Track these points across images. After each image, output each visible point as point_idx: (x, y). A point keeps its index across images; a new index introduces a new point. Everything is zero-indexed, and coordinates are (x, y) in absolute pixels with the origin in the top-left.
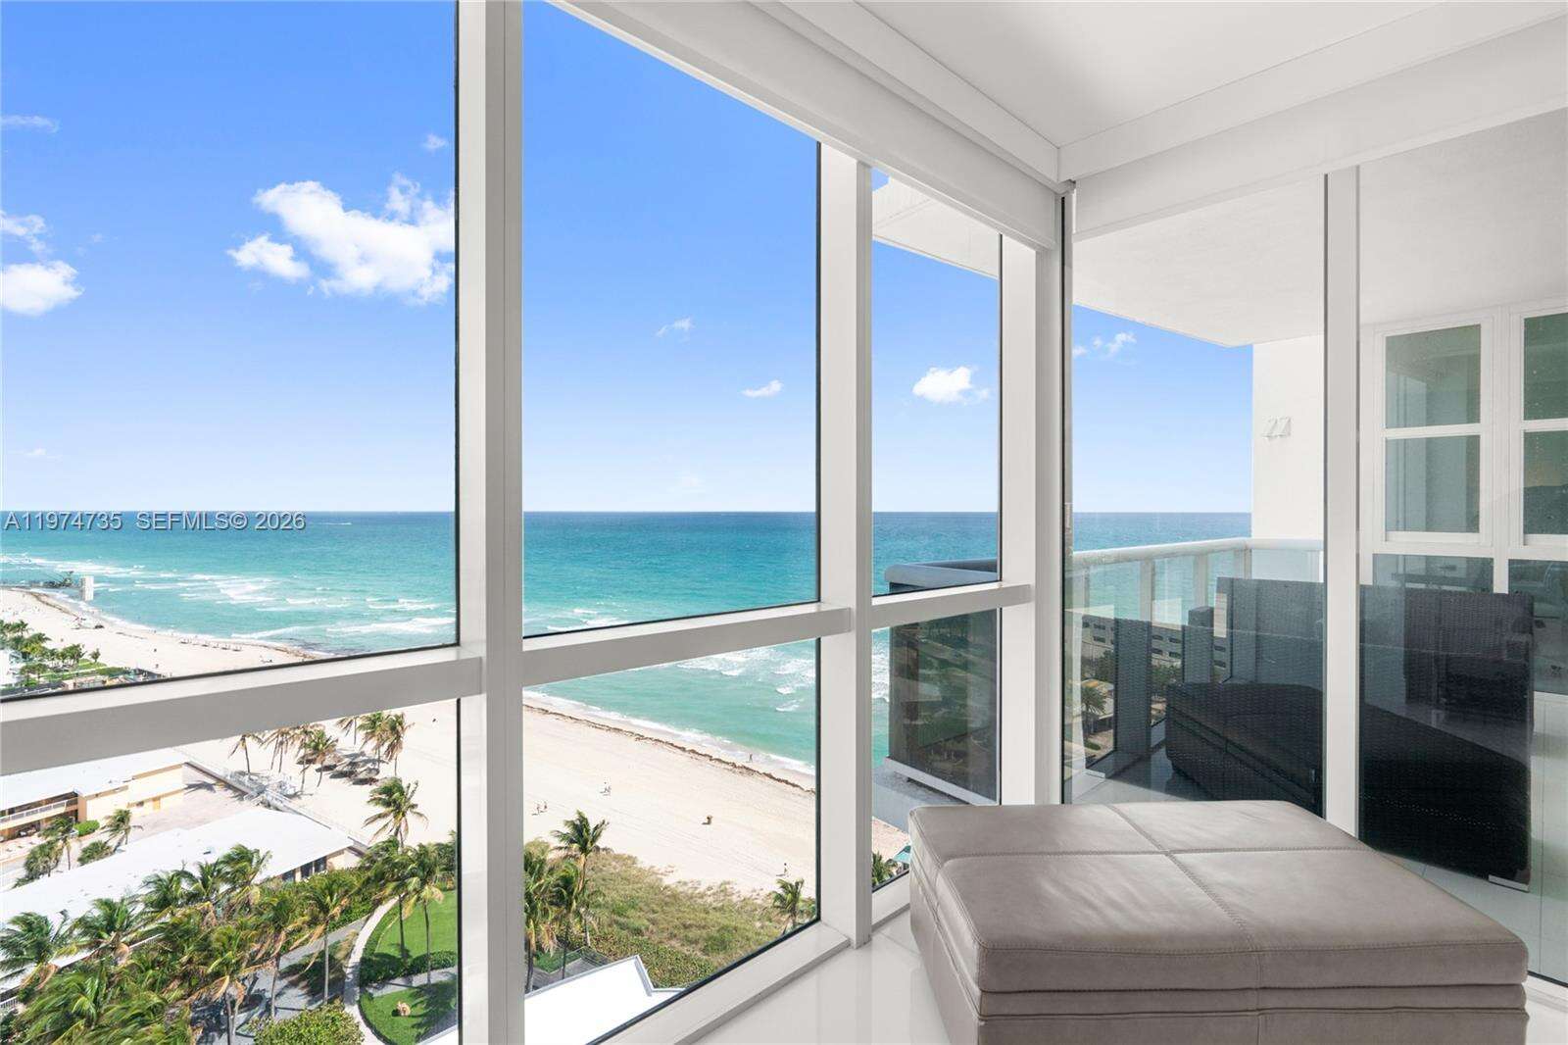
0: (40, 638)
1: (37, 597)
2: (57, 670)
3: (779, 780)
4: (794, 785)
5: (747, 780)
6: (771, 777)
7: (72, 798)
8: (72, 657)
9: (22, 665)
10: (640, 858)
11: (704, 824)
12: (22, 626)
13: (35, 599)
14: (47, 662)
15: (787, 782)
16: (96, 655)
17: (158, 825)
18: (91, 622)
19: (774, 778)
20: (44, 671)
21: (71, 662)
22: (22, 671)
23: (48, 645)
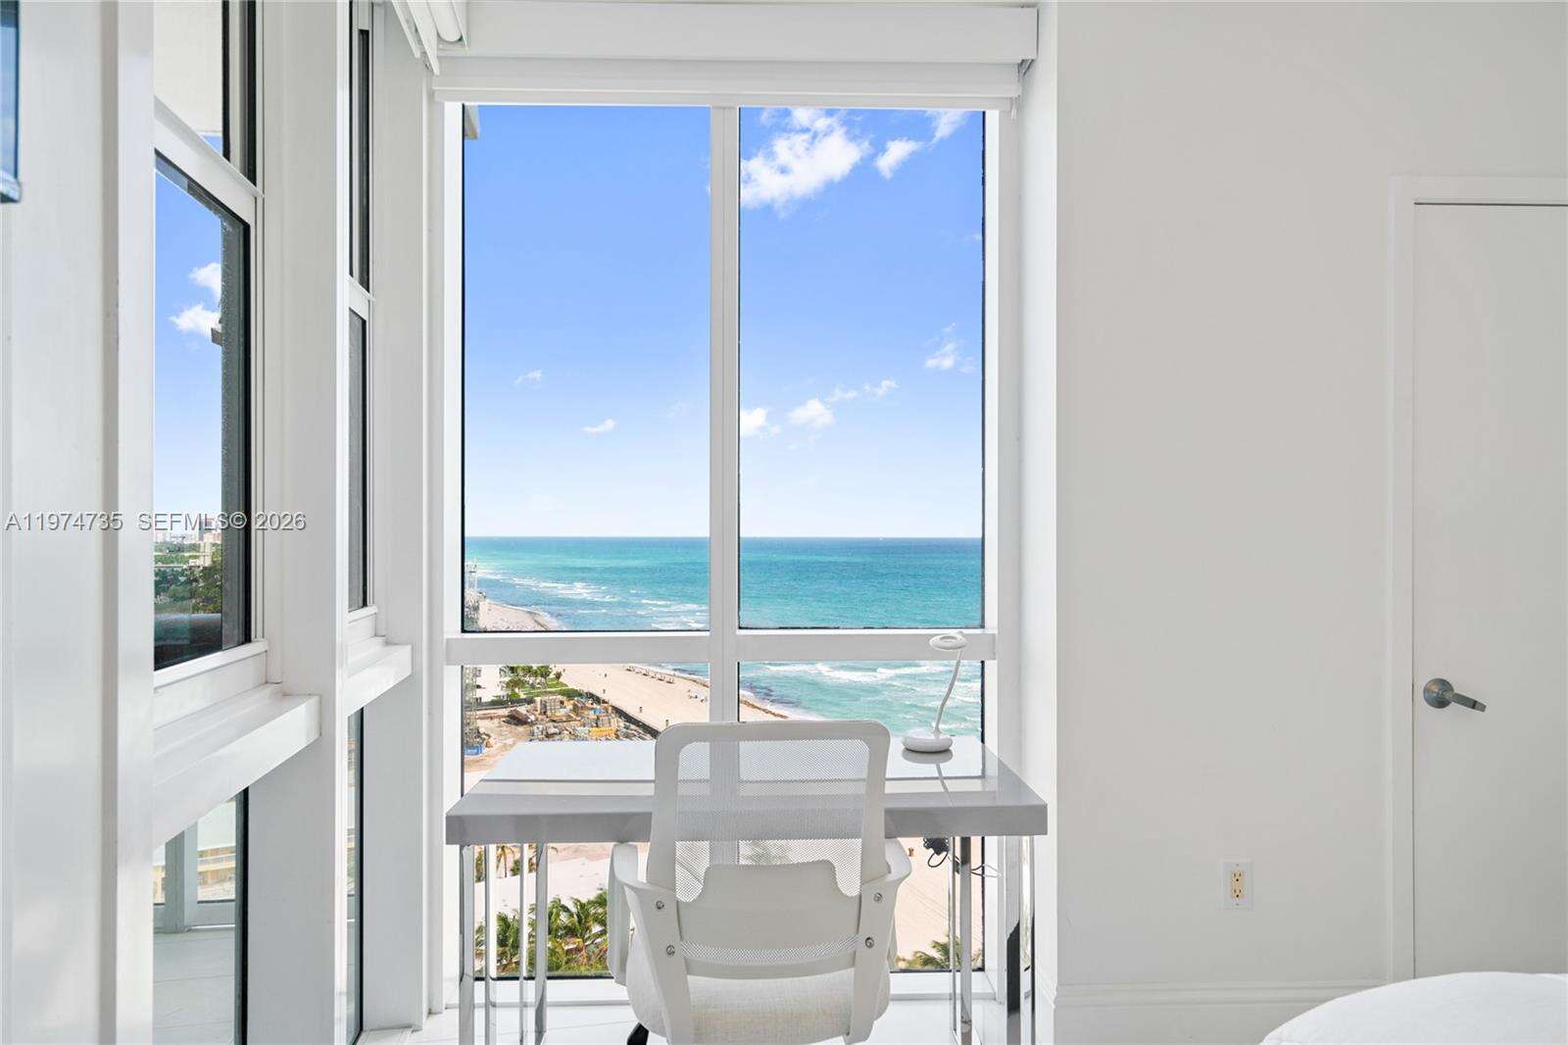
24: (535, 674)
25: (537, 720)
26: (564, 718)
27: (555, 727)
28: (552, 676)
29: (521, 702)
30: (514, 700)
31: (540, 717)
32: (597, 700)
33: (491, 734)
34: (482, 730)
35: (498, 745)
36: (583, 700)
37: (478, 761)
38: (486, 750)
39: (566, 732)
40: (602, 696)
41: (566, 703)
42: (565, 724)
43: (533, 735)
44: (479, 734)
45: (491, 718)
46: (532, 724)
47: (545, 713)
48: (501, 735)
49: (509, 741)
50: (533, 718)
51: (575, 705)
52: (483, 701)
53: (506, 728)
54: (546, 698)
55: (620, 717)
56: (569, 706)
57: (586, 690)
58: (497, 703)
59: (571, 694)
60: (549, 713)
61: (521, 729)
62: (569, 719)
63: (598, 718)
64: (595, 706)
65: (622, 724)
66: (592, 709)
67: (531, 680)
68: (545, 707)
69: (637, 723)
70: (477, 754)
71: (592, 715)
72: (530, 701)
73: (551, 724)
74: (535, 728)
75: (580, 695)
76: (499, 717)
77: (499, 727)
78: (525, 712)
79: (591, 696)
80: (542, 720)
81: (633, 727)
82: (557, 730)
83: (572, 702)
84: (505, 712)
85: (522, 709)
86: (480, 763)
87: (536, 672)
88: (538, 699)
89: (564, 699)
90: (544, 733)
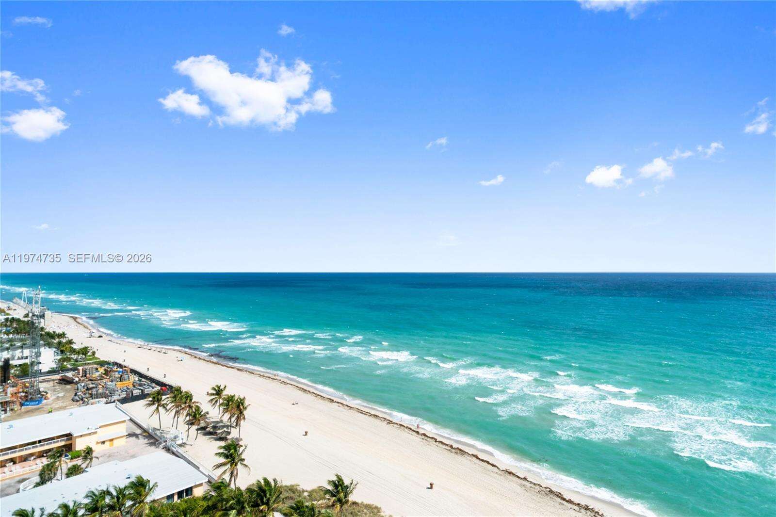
0: (70, 342)
1: (75, 319)
2: (76, 361)
3: (482, 460)
4: (493, 465)
5: (459, 458)
6: (477, 457)
7: (69, 436)
8: (83, 354)
9: (59, 357)
10: (383, 509)
11: (428, 488)
12: (63, 335)
13: (74, 320)
14: (72, 356)
15: (488, 462)
16: (94, 353)
17: (110, 456)
18: (97, 334)
19: (479, 459)
20: (70, 361)
21: (84, 356)
22: (59, 360)
23: (74, 346)
24: (78, 353)
25: (80, 380)
26: (99, 378)
27: (93, 384)
28: (89, 354)
29: (68, 370)
30: (64, 369)
31: (82, 379)
32: (121, 366)
33: (48, 392)
34: (42, 389)
35: (54, 397)
36: (111, 366)
37: (38, 409)
38: (44, 402)
39: (100, 386)
40: (124, 364)
41: (99, 369)
42: (99, 382)
43: (78, 390)
44: (40, 392)
45: (48, 381)
46: (77, 383)
47: (85, 376)
48: (56, 391)
49: (61, 395)
50: (77, 379)
51: (105, 370)
52: (42, 371)
53: (58, 387)
54: (86, 367)
55: (135, 375)
56: (102, 370)
57: (112, 361)
58: (52, 372)
59: (102, 364)
60: (88, 376)
61: (68, 387)
62: (102, 378)
63: (121, 376)
64: (118, 369)
65: (137, 378)
66: (116, 371)
67: (75, 357)
68: (85, 372)
69: (146, 377)
70: (38, 404)
71: (117, 375)
72: (75, 369)
73: (90, 382)
74: (79, 385)
75: (108, 363)
76: (53, 380)
77: (54, 386)
78: (71, 376)
79: (116, 364)
80: (83, 380)
81: (143, 380)
82: (94, 385)
83: (103, 368)
84: (58, 377)
85: (70, 375)
86: (40, 410)
87: (79, 352)
88: (80, 368)
89: (98, 367)
90: (86, 388)
